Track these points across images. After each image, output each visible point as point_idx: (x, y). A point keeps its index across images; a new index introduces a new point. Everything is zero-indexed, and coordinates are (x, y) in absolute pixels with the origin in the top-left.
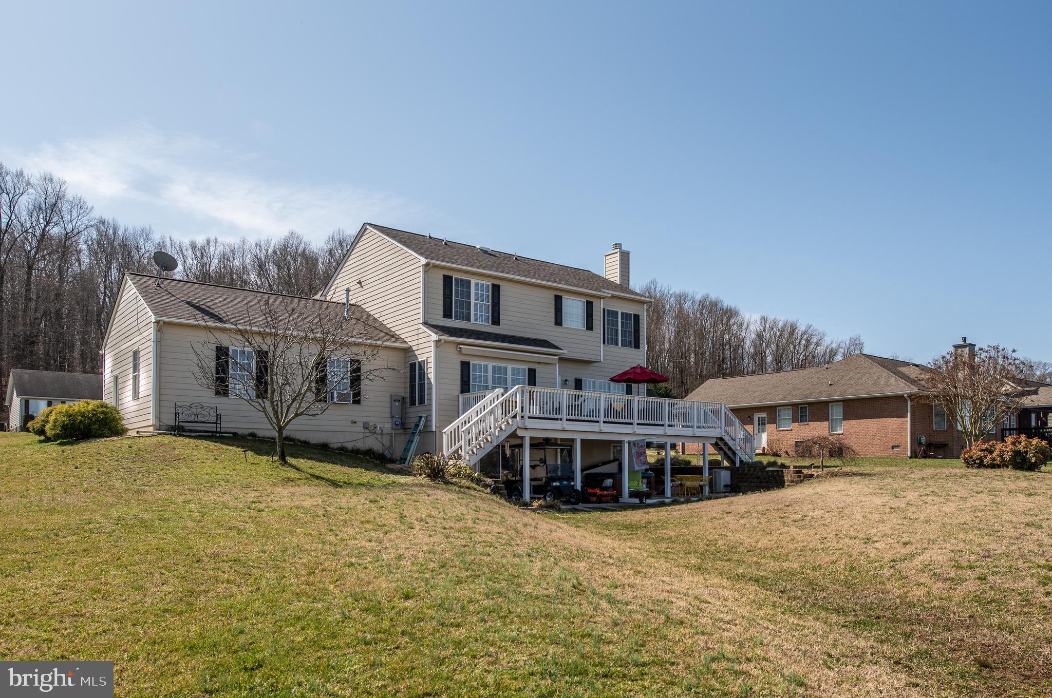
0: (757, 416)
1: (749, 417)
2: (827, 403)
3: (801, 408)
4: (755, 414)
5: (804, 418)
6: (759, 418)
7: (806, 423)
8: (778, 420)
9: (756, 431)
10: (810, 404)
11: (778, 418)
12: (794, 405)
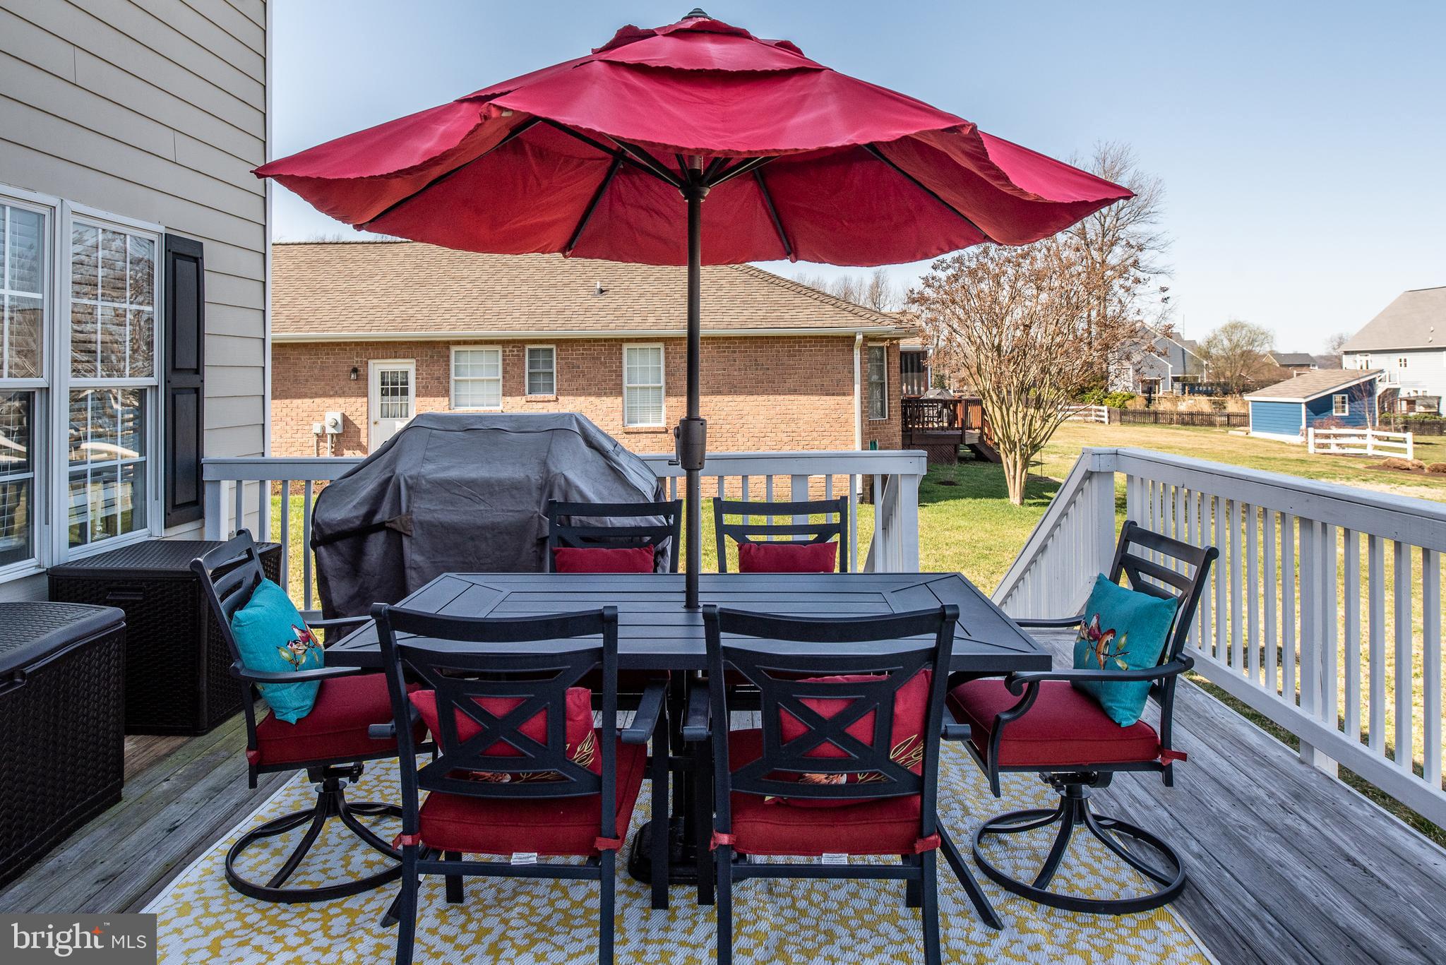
0: (376, 368)
1: (355, 370)
2: (614, 345)
3: (531, 351)
4: (371, 362)
5: (541, 380)
6: (383, 373)
7: (552, 397)
8: (452, 384)
9: (376, 413)
10: (559, 342)
11: (453, 376)
12: (512, 345)
